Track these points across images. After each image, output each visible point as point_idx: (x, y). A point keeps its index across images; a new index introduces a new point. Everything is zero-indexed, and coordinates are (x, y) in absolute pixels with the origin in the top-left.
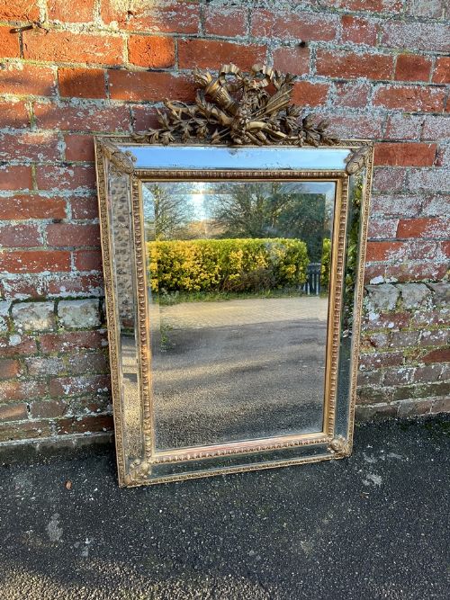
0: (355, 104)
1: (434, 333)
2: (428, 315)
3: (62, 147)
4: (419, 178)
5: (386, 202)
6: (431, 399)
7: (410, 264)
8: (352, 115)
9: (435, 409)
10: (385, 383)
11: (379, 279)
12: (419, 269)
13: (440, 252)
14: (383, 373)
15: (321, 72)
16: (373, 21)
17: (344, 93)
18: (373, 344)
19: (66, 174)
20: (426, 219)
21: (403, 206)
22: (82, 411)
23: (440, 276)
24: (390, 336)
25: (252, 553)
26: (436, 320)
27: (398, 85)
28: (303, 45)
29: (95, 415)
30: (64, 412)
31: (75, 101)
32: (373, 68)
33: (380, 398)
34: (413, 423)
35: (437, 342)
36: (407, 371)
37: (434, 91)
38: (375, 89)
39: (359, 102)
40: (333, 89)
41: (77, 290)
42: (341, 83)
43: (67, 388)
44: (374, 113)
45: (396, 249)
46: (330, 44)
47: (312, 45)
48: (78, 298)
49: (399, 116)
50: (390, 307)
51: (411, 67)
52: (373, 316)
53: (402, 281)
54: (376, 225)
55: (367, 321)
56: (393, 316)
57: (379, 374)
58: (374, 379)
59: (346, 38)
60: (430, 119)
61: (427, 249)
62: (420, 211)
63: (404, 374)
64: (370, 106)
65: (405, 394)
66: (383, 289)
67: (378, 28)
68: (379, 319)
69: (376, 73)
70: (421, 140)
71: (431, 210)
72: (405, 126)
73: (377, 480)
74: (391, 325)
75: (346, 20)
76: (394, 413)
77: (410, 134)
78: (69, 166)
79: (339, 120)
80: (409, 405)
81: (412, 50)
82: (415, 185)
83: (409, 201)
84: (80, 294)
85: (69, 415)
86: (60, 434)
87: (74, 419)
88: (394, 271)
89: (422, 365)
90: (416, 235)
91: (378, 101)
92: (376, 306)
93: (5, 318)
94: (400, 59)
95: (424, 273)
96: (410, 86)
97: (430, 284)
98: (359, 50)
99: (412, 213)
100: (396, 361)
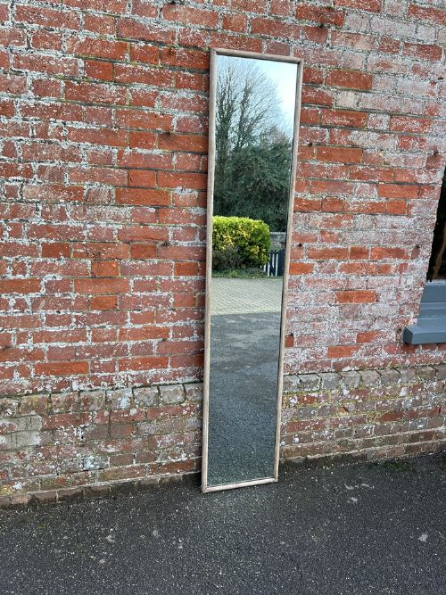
0: (329, 272)
1: (385, 402)
2: (379, 391)
3: (172, 300)
4: (367, 309)
5: (349, 323)
6: (386, 447)
7: (366, 359)
8: (328, 278)
9: (390, 454)
10: (357, 437)
11: (348, 368)
12: (372, 361)
13: (383, 351)
14: (354, 430)
15: (310, 257)
16: (337, 232)
17: (322, 267)
18: (346, 410)
19: (172, 314)
20: (373, 332)
21: (359, 325)
22: (166, 458)
23: (385, 365)
24: (357, 405)
25: (283, 543)
26: (384, 394)
27: (352, 262)
28: (300, 245)
29: (174, 461)
30: (156, 459)
31: (182, 277)
32: (338, 254)
33: (353, 447)
34: (376, 464)
35: (387, 408)
36: (369, 427)
37: (371, 263)
38: (340, 264)
39: (331, 271)
40: (317, 265)
41: (170, 379)
42: (321, 262)
43: (159, 442)
44: (340, 276)
45: (357, 349)
46: (314, 244)
47: (305, 245)
48: (170, 384)
49: (353, 277)
50: (355, 386)
51: (358, 253)
52: (346, 392)
53: (362, 369)
54: (344, 336)
55: (342, 395)
56: (357, 392)
57: (351, 430)
58: (349, 434)
59: (322, 241)
60: (371, 278)
61: (375, 350)
62: (369, 328)
63: (367, 429)
64: (337, 273)
65: (369, 443)
66: (351, 375)
67: (340, 235)
68: (350, 394)
69: (339, 256)
70: (367, 288)
71: (376, 326)
72: (357, 282)
73: (355, 500)
74: (357, 397)
75: (323, 232)
76: (363, 457)
77: (360, 286)
78: (174, 310)
79: (321, 280)
80: (372, 451)
81: (358, 245)
82: (365, 313)
83: (363, 322)
84: (171, 382)
85: (158, 461)
86: (150, 474)
87: (160, 464)
88: (356, 363)
89: (378, 423)
90: (368, 341)
91: (341, 270)
92: (347, 385)
93: (130, 398)
94: (352, 249)
95: (375, 363)
96: (358, 262)
97: (379, 371)
98: (330, 246)
99: (365, 329)
100: (361, 421)
